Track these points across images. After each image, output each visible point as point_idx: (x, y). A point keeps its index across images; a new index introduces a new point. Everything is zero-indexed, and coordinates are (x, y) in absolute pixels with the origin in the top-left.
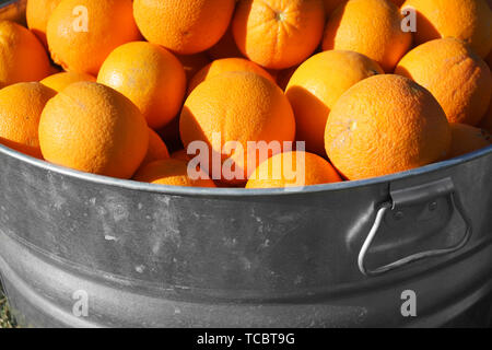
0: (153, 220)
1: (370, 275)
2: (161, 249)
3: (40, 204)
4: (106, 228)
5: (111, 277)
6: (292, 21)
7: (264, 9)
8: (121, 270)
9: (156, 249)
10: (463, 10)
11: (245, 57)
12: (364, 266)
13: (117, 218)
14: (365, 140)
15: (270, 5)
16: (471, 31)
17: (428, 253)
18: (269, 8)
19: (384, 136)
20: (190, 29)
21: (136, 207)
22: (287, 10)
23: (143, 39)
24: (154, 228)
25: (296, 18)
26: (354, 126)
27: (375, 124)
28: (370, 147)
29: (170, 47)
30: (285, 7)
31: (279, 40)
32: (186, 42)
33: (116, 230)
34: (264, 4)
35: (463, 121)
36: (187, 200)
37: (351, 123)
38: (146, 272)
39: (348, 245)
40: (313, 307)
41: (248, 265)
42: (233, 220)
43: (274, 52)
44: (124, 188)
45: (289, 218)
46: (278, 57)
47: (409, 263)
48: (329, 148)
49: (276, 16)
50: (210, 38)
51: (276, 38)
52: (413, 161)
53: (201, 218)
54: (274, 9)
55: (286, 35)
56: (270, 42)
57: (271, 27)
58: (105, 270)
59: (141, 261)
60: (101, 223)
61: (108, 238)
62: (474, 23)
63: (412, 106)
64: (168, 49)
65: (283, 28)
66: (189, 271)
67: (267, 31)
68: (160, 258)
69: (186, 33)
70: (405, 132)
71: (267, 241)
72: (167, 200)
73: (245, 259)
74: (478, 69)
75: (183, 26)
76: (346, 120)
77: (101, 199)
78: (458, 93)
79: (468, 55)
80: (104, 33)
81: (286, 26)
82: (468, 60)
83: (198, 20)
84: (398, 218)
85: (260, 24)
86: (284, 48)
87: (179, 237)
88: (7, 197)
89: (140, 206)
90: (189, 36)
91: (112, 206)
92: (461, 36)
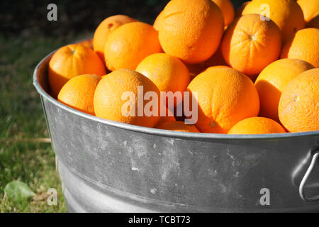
0: (163, 156)
1: (307, 201)
2: (168, 177)
3: (92, 147)
4: (133, 162)
5: (134, 197)
6: (260, 41)
7: (242, 33)
8: (141, 192)
9: (164, 177)
11: (229, 66)
12: (303, 193)
13: (140, 155)
14: (305, 107)
15: (246, 31)
18: (245, 32)
20: (194, 45)
21: (152, 146)
22: (257, 34)
23: (162, 51)
24: (163, 162)
25: (263, 39)
26: (298, 98)
27: (312, 97)
28: (309, 111)
29: (181, 57)
30: (255, 32)
31: (251, 53)
32: (191, 53)
33: (139, 163)
34: (242, 30)
36: (185, 141)
37: (296, 97)
38: (157, 193)
39: (293, 179)
41: (224, 190)
42: (215, 157)
43: (247, 61)
44: (144, 133)
45: (253, 156)
46: (250, 65)
48: (281, 115)
49: (249, 37)
50: (207, 52)
51: (249, 52)
53: (194, 155)
54: (249, 33)
55: (256, 50)
56: (245, 54)
57: (246, 44)
58: (132, 192)
59: (154, 185)
60: (129, 158)
61: (134, 169)
64: (180, 59)
65: (254, 45)
66: (185, 193)
67: (243, 47)
68: (166, 183)
69: (191, 47)
71: (238, 173)
72: (172, 141)
73: (222, 185)
75: (189, 42)
76: (293, 95)
77: (130, 142)
81: (257, 45)
83: (199, 39)
85: (239, 42)
86: (254, 58)
87: (179, 168)
88: (72, 145)
89: (155, 146)
90: (193, 49)
91: (137, 146)
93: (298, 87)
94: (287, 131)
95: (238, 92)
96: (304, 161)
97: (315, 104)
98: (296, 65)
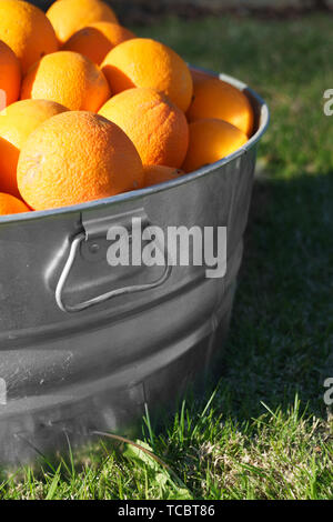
1: (69, 311)
10: (158, 63)
12: (62, 301)
14: (54, 171)
16: (166, 83)
17: (129, 288)
19: (72, 166)
26: (43, 160)
27: (62, 155)
28: (59, 177)
37: (40, 157)
39: (46, 282)
40: (17, 353)
47: (110, 298)
48: (21, 187)
52: (103, 190)
62: (170, 75)
70: (93, 161)
74: (172, 113)
76: (35, 155)
78: (153, 137)
79: (161, 101)
82: (162, 105)
84: (94, 251)
92: (158, 88)
93: (41, 141)
94: (31, 209)
97: (68, 166)
98: (41, 108)
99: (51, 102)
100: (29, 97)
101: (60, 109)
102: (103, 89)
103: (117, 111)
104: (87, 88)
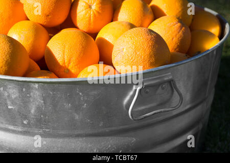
0: (31, 96)
1: (135, 120)
2: (35, 111)
4: (9, 102)
5: (11, 127)
7: (84, 4)
8: (17, 124)
9: (33, 111)
10: (177, 4)
11: (77, 28)
12: (132, 115)
13: (13, 97)
14: (129, 55)
16: (180, 14)
17: (162, 110)
18: (86, 3)
19: (138, 53)
20: (50, 14)
21: (22, 90)
22: (95, 4)
23: (29, 20)
24: (31, 100)
25: (99, 8)
26: (125, 50)
27: (134, 48)
28: (132, 58)
29: (41, 23)
31: (92, 18)
32: (48, 20)
33: (13, 103)
35: (178, 52)
36: (46, 85)
37: (123, 49)
38: (29, 123)
39: (124, 106)
40: (109, 138)
41: (77, 117)
42: (68, 94)
43: (90, 24)
44: (15, 81)
45: (95, 92)
46: (92, 27)
47: (153, 114)
48: (114, 62)
49: (90, 7)
50: (61, 18)
51: (90, 17)
52: (152, 64)
53: (53, 94)
54: (89, 3)
55: (95, 15)
56: (88, 19)
57: (88, 12)
58: (9, 124)
59: (26, 118)
60: (6, 100)
61: (10, 107)
62: (182, 10)
63: (151, 39)
64: (41, 25)
65: (94, 12)
66: (49, 122)
67: (86, 14)
68: (35, 116)
69: (48, 16)
70: (148, 51)
71: (85, 105)
72: (36, 86)
73: (75, 114)
74: (184, 28)
75: (47, 12)
76: (121, 48)
77: (5, 88)
78: (175, 39)
79: (178, 22)
80: (10, 18)
81: (95, 12)
82: (179, 24)
83: (54, 9)
84: (147, 93)
85: (83, 10)
86: (94, 22)
87: (43, 104)
89: (24, 90)
90: (50, 17)
91: (11, 91)
92: (177, 15)
93: (124, 41)
94: (119, 73)
95: (83, 47)
96: (131, 93)
97: (136, 54)
98: (123, 25)
99: (127, 22)
100: (117, 20)
101: (132, 26)
102: (151, 16)
103: (158, 26)
104: (144, 16)
